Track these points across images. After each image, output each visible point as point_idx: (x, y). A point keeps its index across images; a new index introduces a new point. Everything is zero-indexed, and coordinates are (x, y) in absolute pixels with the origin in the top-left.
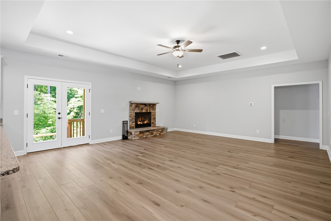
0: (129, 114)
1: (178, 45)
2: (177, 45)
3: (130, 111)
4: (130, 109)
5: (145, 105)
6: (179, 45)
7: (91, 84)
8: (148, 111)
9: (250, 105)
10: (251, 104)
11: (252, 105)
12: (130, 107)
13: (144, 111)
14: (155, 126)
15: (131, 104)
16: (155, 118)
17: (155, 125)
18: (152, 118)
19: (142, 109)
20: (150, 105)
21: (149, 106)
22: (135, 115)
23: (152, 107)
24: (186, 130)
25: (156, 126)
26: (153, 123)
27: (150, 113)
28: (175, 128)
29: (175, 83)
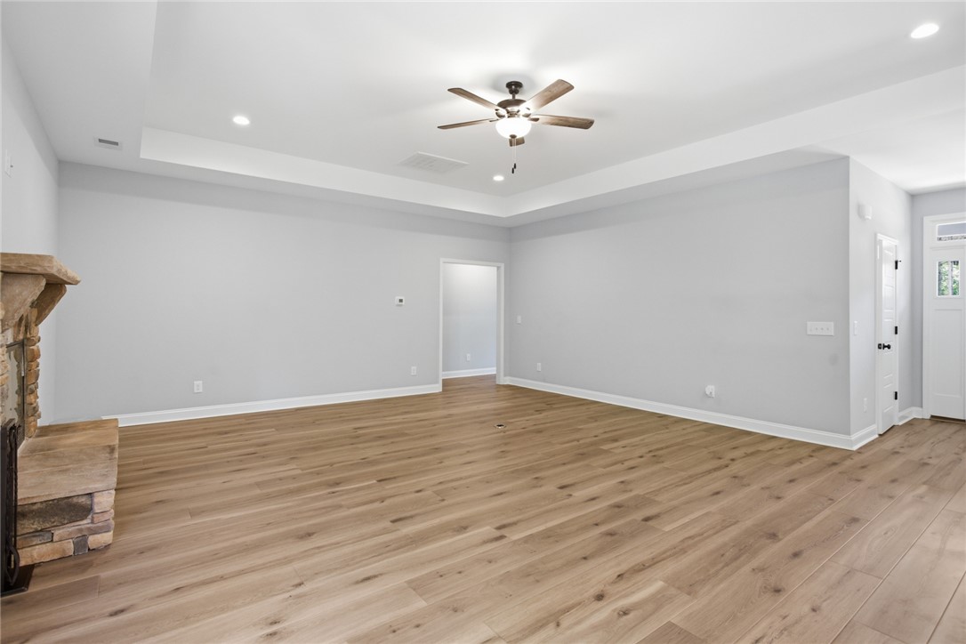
1: (514, 97)
2: (510, 97)
6: (517, 97)
9: (397, 302)
10: (401, 300)
11: (404, 302)
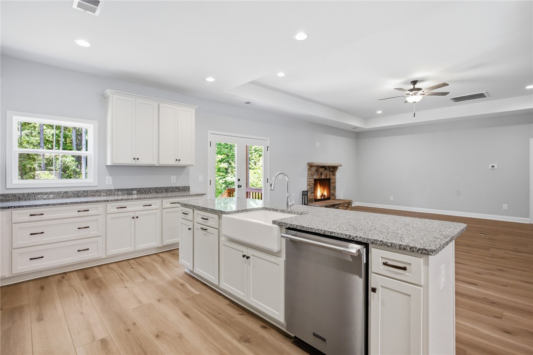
0: (308, 181)
3: (309, 177)
4: (308, 174)
5: (324, 167)
7: (269, 139)
8: (328, 177)
9: (490, 167)
10: (493, 166)
11: (496, 167)
12: (308, 171)
13: (323, 177)
14: (334, 199)
15: (311, 166)
16: (335, 188)
17: (335, 197)
18: (332, 187)
19: (321, 174)
20: (329, 167)
21: (328, 169)
22: (314, 182)
23: (332, 171)
24: (377, 205)
25: (337, 198)
26: (333, 195)
27: (329, 180)
28: (357, 203)
29: (357, 136)
